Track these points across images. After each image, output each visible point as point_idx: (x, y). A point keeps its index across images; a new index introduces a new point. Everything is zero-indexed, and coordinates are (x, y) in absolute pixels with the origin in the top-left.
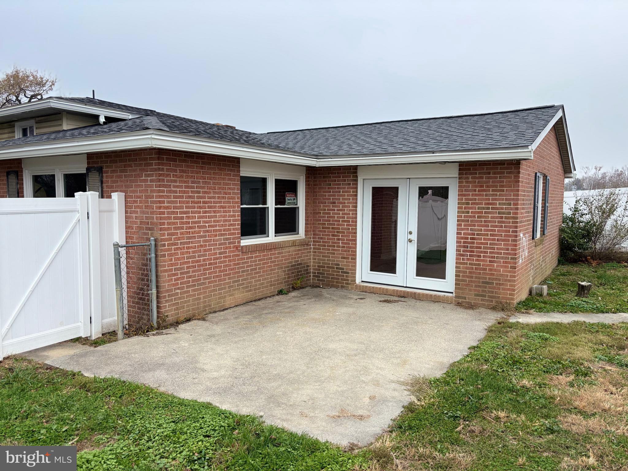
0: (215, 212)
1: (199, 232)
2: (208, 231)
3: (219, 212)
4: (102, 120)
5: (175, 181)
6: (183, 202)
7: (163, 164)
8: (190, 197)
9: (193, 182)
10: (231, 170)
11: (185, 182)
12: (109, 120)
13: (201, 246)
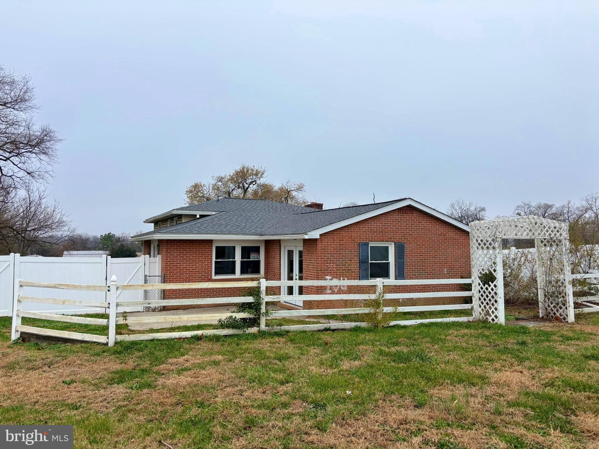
0: (196, 263)
1: (186, 272)
2: (191, 271)
3: (198, 263)
4: (198, 216)
5: (174, 251)
6: (178, 259)
7: (168, 244)
8: (182, 257)
9: (183, 251)
10: (207, 244)
11: (179, 251)
12: (202, 216)
13: (188, 278)
